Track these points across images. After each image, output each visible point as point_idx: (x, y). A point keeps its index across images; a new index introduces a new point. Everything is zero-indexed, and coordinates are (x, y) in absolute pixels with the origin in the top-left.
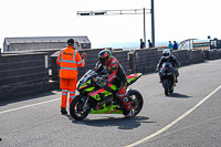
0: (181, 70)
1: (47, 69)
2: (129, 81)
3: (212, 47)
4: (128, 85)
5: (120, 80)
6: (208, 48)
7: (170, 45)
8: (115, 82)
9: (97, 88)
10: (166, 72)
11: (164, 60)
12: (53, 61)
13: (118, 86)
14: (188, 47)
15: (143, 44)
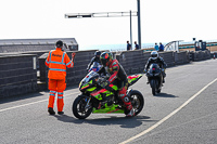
0: (168, 71)
1: (36, 71)
2: (130, 82)
3: (197, 49)
4: (129, 85)
5: (121, 81)
6: (194, 50)
7: (156, 47)
8: (116, 82)
9: (99, 88)
10: (154, 72)
11: (152, 62)
12: (42, 63)
13: (119, 86)
14: (174, 49)
15: (129, 46)
